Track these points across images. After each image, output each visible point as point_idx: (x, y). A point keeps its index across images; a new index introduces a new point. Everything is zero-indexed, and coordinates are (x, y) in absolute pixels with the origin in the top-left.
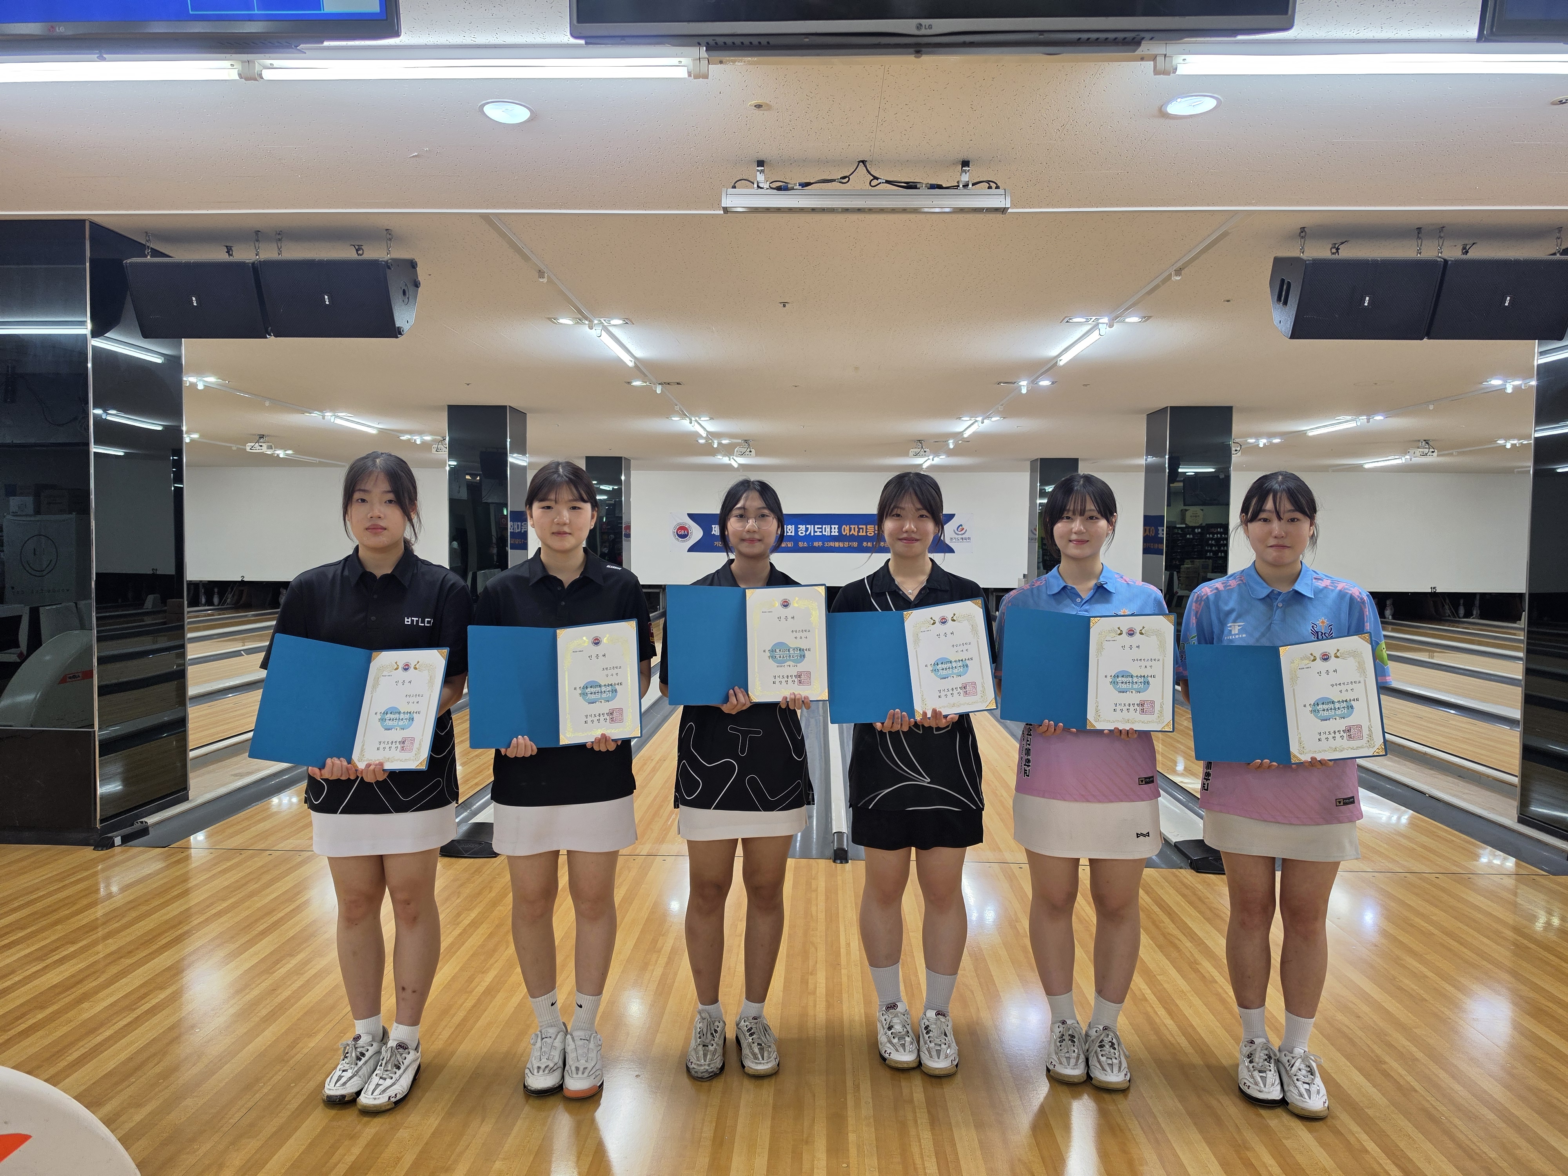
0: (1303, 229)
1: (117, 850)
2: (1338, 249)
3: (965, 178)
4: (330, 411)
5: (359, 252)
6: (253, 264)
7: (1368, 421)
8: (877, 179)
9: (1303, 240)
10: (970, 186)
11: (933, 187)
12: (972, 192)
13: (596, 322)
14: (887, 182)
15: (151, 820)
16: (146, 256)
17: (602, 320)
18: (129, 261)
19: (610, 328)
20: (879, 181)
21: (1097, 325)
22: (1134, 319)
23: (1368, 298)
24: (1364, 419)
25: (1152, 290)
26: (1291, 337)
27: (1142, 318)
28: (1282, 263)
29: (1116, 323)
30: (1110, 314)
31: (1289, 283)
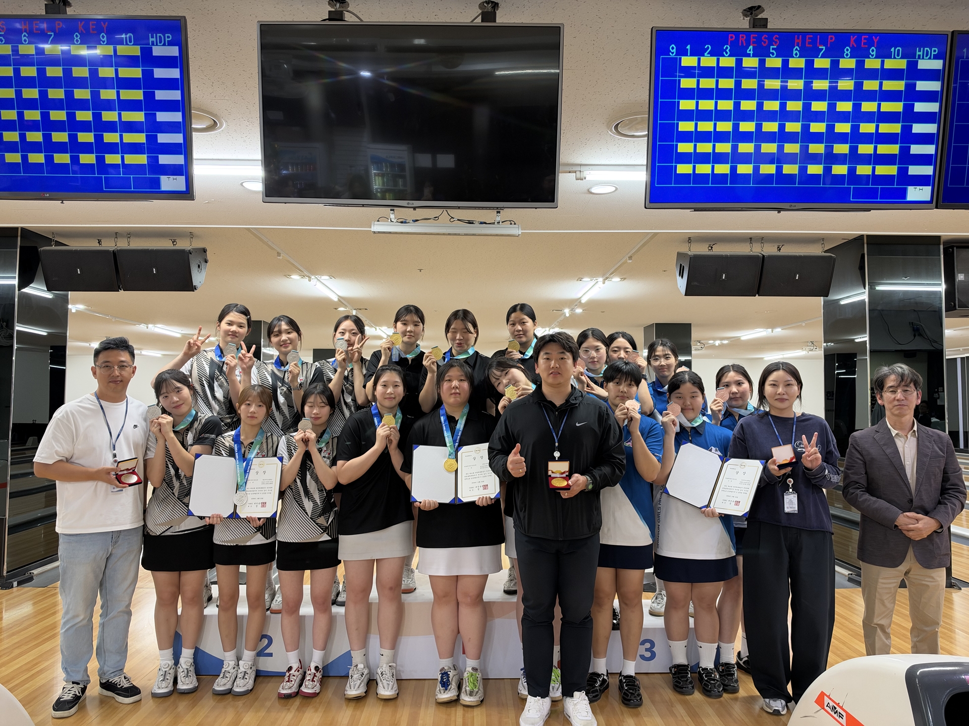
0: (689, 238)
1: (15, 589)
2: (712, 247)
3: (498, 219)
4: (152, 324)
5: (174, 243)
6: (113, 251)
7: (772, 332)
8: (453, 218)
9: (690, 244)
10: (501, 223)
11: (481, 223)
12: (502, 226)
13: (313, 277)
14: (458, 220)
15: (35, 572)
16: (52, 246)
17: (317, 276)
18: (42, 249)
19: (321, 281)
20: (454, 219)
21: (597, 282)
22: (616, 279)
23: (724, 275)
24: (770, 330)
25: (620, 266)
26: (685, 295)
27: (621, 279)
28: (680, 255)
29: (606, 281)
30: (602, 277)
31: (683, 266)
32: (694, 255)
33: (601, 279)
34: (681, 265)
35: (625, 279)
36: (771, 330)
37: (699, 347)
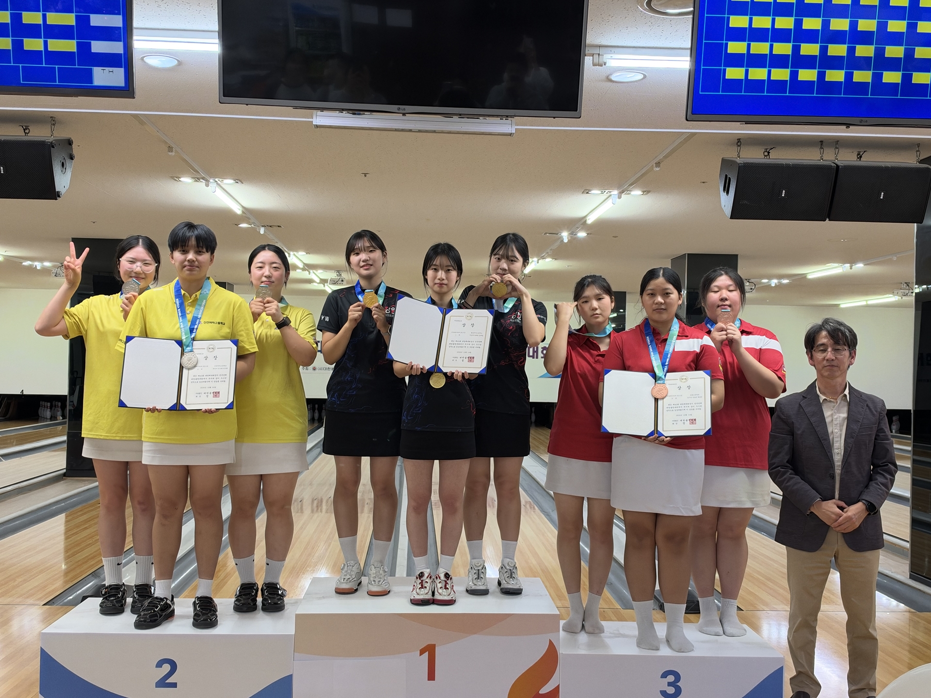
0: (739, 140)
2: (769, 153)
5: (26, 131)
7: (851, 268)
9: (739, 148)
12: (489, 122)
13: (211, 181)
17: (217, 180)
19: (222, 185)
21: (610, 195)
22: (637, 192)
23: (784, 191)
25: (642, 176)
26: (731, 218)
27: (644, 192)
28: (726, 163)
29: (623, 195)
30: (618, 188)
31: (730, 178)
32: (744, 163)
33: (615, 192)
34: (726, 176)
35: (648, 192)
36: (849, 265)
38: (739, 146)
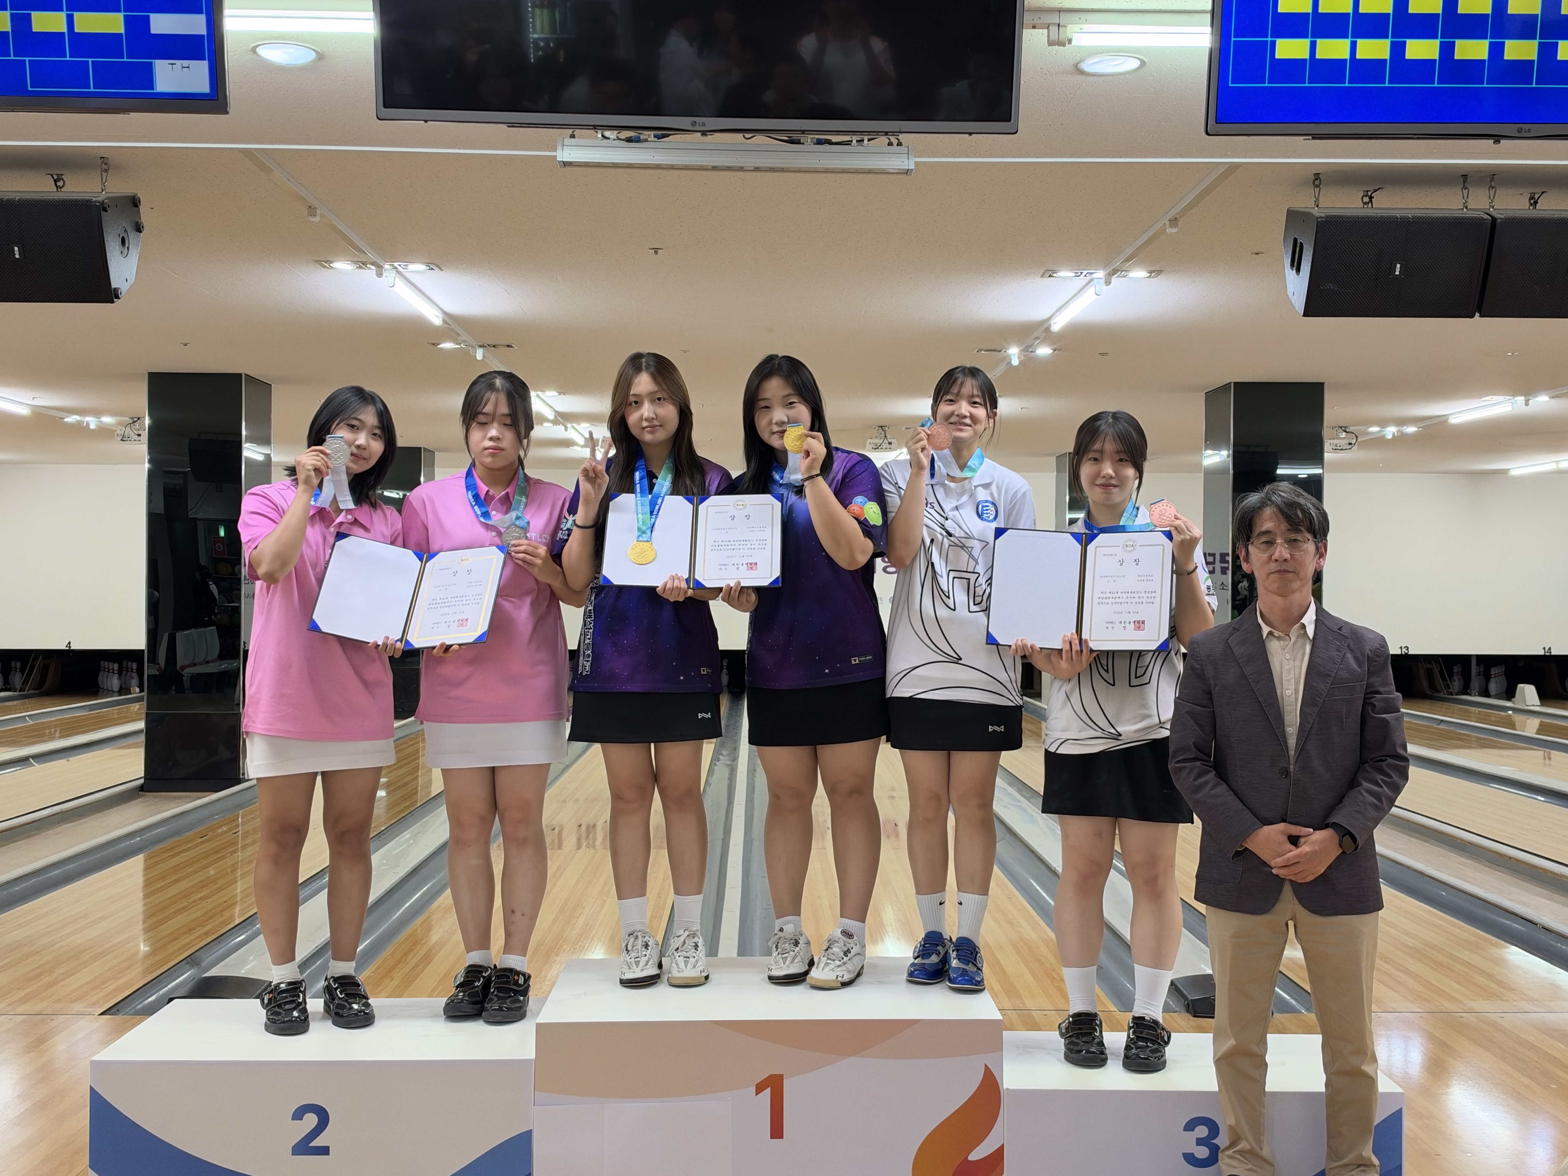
0: (1317, 176)
2: (1371, 198)
5: (58, 184)
7: (1527, 404)
9: (1317, 190)
10: (866, 142)
11: (821, 143)
12: (868, 149)
13: (387, 266)
17: (396, 264)
19: (407, 275)
21: (1092, 280)
22: (1139, 274)
23: (1398, 266)
24: (1521, 399)
25: (1148, 242)
26: (1305, 315)
27: (1151, 272)
28: (1294, 217)
29: (1114, 279)
30: (1104, 267)
31: (1301, 244)
32: (1327, 217)
33: (1100, 274)
34: (1296, 240)
35: (1159, 272)
36: (1523, 398)
37: (1343, 443)
38: (1317, 186)
